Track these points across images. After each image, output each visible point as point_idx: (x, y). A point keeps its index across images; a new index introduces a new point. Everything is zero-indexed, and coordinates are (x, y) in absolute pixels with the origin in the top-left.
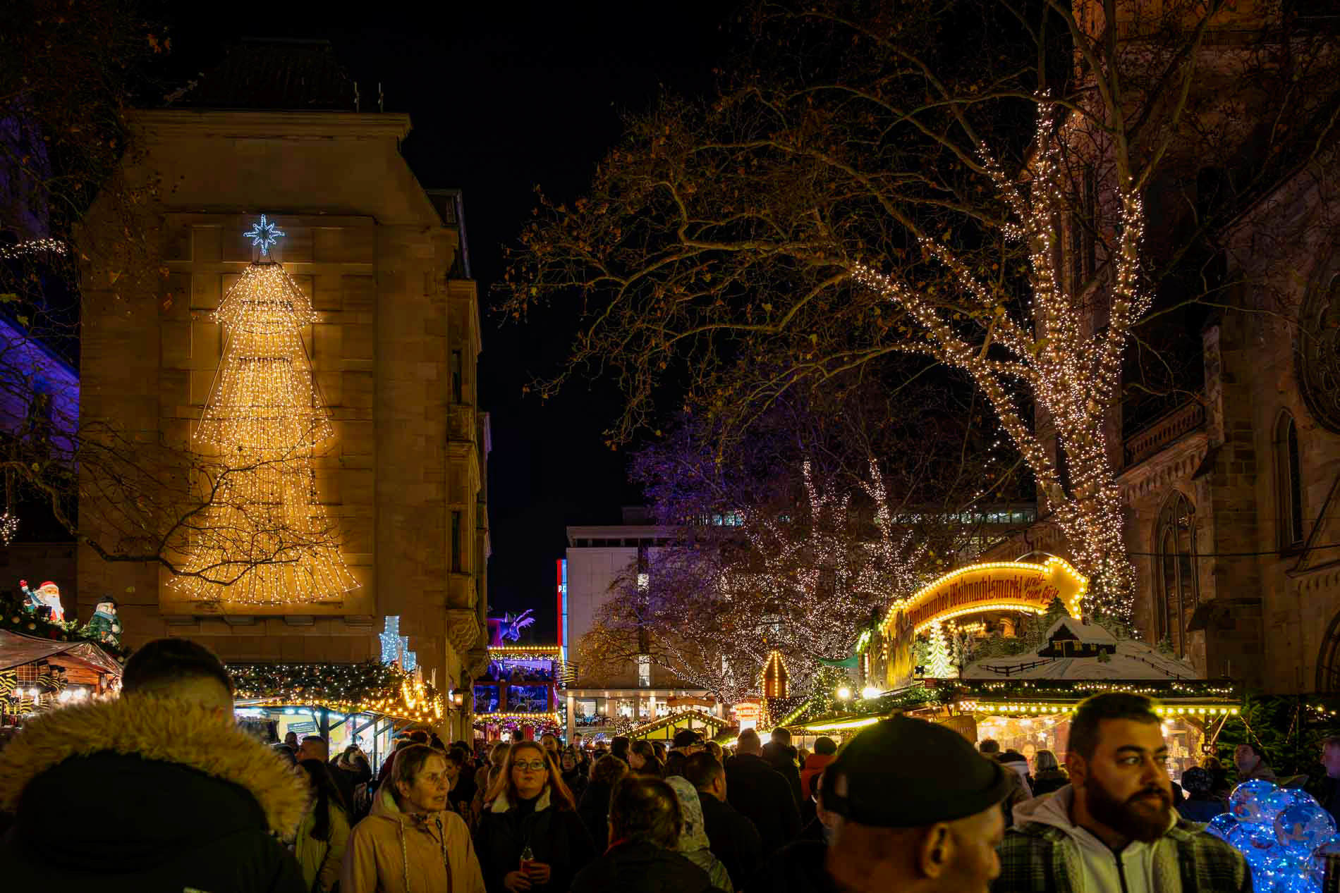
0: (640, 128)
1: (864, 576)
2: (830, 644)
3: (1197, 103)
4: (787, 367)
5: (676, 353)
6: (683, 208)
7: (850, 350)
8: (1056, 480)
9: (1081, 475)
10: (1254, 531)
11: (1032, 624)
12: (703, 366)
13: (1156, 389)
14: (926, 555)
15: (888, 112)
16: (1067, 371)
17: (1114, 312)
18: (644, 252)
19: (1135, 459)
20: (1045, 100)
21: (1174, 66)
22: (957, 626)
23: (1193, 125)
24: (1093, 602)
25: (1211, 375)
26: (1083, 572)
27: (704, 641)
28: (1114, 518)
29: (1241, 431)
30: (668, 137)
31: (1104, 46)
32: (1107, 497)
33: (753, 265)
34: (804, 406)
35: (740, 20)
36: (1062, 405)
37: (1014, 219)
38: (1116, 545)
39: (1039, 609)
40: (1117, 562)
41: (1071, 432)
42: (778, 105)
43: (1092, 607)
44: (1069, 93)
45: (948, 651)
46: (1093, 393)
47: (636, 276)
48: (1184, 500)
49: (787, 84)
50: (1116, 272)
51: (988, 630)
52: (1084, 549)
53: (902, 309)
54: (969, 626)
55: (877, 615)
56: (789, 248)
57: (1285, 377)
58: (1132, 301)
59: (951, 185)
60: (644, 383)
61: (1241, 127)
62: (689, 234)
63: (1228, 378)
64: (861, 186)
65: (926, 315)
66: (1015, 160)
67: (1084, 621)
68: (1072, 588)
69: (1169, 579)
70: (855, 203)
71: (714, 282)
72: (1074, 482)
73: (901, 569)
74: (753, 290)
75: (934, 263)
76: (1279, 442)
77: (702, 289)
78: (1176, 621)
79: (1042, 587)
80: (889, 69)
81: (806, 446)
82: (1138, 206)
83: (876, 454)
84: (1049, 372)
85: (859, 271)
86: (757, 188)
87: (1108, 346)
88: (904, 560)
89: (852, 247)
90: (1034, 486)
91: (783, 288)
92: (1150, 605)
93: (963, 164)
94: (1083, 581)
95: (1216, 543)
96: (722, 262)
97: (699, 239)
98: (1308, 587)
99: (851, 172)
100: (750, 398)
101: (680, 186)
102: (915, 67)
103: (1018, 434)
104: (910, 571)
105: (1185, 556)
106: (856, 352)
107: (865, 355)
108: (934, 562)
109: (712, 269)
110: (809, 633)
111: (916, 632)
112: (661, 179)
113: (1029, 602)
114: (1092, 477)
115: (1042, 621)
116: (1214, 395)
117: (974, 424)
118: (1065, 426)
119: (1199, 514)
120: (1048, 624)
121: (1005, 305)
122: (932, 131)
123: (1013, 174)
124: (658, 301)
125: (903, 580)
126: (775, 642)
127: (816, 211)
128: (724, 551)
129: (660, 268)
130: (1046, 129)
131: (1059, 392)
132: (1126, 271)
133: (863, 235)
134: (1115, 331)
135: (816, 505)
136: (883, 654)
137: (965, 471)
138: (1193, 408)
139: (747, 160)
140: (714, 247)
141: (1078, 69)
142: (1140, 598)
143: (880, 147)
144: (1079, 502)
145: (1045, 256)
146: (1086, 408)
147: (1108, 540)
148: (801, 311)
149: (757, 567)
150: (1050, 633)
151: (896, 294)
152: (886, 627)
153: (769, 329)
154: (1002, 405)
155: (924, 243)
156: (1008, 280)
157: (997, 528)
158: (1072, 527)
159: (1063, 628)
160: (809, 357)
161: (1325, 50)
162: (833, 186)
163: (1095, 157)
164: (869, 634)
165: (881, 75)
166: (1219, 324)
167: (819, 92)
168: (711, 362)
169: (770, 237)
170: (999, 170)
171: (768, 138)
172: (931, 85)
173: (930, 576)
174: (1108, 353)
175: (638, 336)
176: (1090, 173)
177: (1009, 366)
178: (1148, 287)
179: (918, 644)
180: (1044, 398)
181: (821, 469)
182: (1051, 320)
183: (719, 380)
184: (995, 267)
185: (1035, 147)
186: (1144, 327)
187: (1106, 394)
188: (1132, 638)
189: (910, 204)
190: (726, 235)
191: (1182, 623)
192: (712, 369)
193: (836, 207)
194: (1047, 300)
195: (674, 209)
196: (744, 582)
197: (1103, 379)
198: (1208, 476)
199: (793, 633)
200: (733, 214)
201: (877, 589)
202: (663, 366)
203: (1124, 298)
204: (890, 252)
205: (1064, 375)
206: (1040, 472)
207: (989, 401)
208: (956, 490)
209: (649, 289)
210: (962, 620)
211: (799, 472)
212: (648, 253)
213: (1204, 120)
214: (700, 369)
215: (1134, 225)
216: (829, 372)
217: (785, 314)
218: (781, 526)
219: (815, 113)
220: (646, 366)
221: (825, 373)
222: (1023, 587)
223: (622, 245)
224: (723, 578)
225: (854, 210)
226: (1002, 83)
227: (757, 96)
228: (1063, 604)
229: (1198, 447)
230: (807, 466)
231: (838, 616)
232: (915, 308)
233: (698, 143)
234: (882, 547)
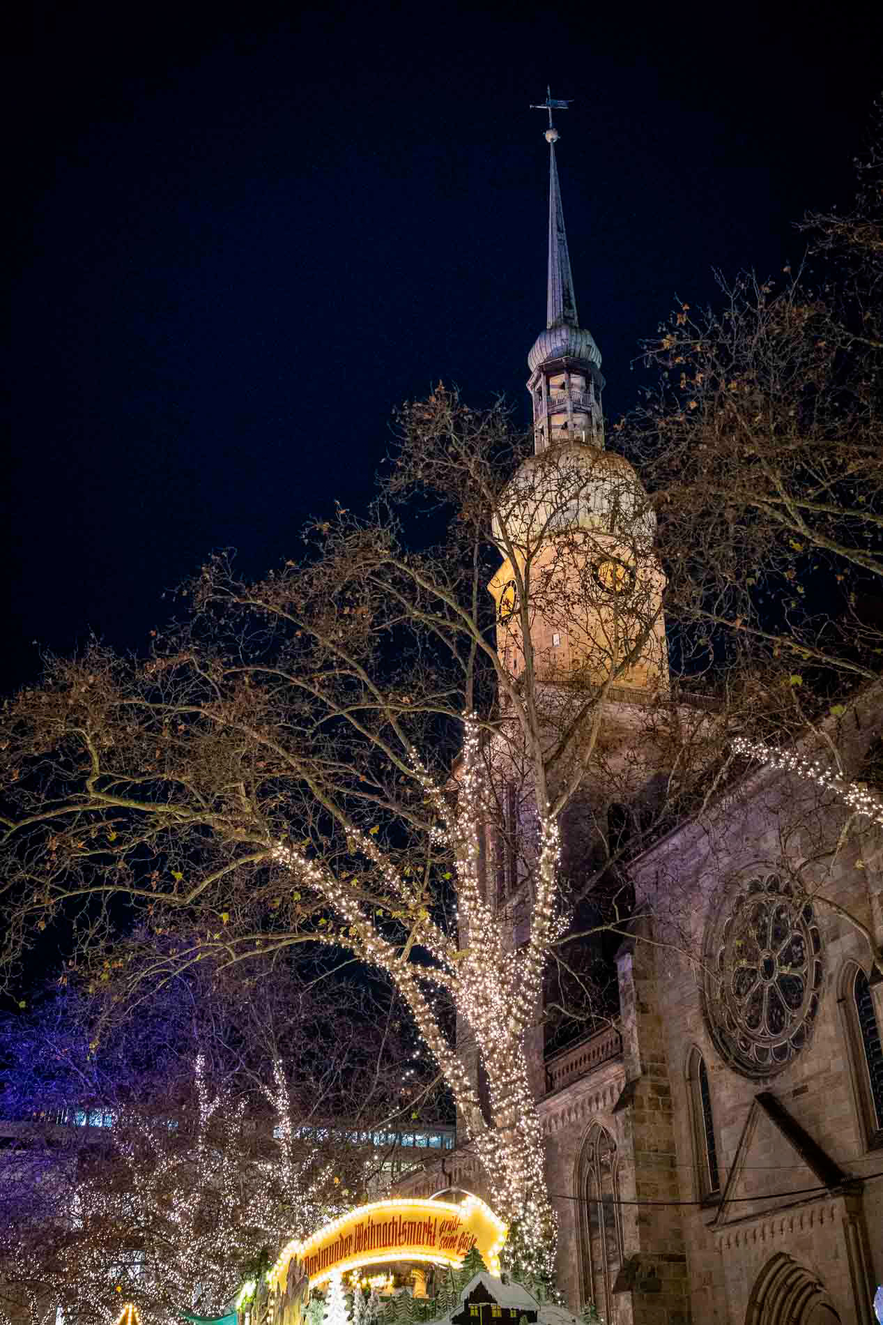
0: (62, 671)
1: (255, 1205)
2: (203, 1295)
3: (604, 747)
4: (191, 944)
5: (61, 911)
6: (96, 759)
7: (263, 933)
8: (476, 1104)
9: (503, 1098)
10: (672, 1176)
11: (446, 1282)
12: (91, 932)
13: (575, 1013)
14: (329, 1184)
15: (324, 704)
16: (488, 984)
17: (534, 929)
18: (43, 796)
19: (557, 1085)
20: (470, 721)
21: (583, 715)
22: (361, 1278)
23: (602, 766)
24: (514, 1255)
25: (626, 1004)
26: (502, 1214)
27: (36, 1287)
28: (536, 1153)
29: (656, 1066)
30: (91, 686)
31: (522, 685)
32: (528, 1127)
33: (165, 830)
34: (205, 989)
35: (185, 593)
36: (483, 1020)
37: (441, 824)
38: (537, 1184)
39: (454, 1261)
40: (539, 1205)
41: (493, 1051)
42: (215, 678)
43: (513, 1262)
44: (493, 719)
45: (348, 1313)
46: (514, 1010)
47: (29, 821)
48: (605, 1135)
49: (225, 659)
50: (535, 891)
51: (398, 1285)
52: (503, 1187)
53: (323, 899)
54: (374, 1279)
55: (264, 1260)
56: (210, 818)
57: (693, 1016)
58: (551, 920)
59: (381, 782)
60: (16, 943)
61: (643, 775)
62: (99, 786)
63: (643, 1009)
64: (291, 768)
65: (349, 908)
66: (443, 769)
67: (503, 1279)
68: (491, 1236)
69: (594, 1226)
70: (282, 784)
71: (119, 841)
72: (495, 1107)
73: (299, 1198)
74: (164, 856)
75: (359, 855)
76: (690, 1079)
77: (103, 846)
78: (600, 1279)
79: (459, 1233)
80: (328, 666)
81: (202, 1037)
82: (555, 831)
83: (282, 1053)
84: (471, 983)
85: (279, 852)
86: (180, 752)
87: (529, 963)
88: (304, 1188)
89: (276, 826)
90: (454, 1108)
91: (196, 858)
92: (574, 1259)
93: (393, 765)
94: (502, 1228)
95: (638, 1187)
96: (131, 820)
97: (109, 792)
98: (729, 1244)
99: (282, 752)
100: (143, 975)
101: (96, 735)
102: (352, 669)
103: (438, 1046)
104: (310, 1202)
105: (609, 1201)
106: (270, 937)
107: (281, 941)
108: (339, 1193)
109: (118, 827)
110: (179, 1280)
111: (311, 1286)
112: (77, 725)
113: (444, 1252)
114: (513, 1103)
115: (458, 1278)
116: (629, 1025)
117: (392, 1030)
118: (486, 1043)
119: (621, 1152)
120: (465, 1281)
121: (428, 907)
122: (365, 727)
123: (440, 782)
124: (50, 852)
125: (302, 1214)
126: (132, 1290)
127: (241, 786)
128: (82, 1160)
129: (58, 816)
130: (472, 747)
131: (481, 1005)
132: (545, 891)
133: (289, 816)
134: (536, 948)
135: (207, 1110)
136: (268, 1315)
137: (379, 1084)
138: (610, 1036)
139: (174, 724)
140: (124, 804)
141: (502, 700)
142: (564, 1249)
143: (313, 735)
144: (499, 1132)
145: (470, 864)
146: (507, 1025)
147: (530, 1178)
148: (214, 884)
149: (123, 1185)
150: (465, 1295)
151: (318, 881)
152: (275, 1277)
153: (174, 899)
154: (422, 1014)
155: (350, 834)
156: (432, 883)
157: (412, 1152)
158: (492, 1160)
159: (481, 1287)
160: (216, 936)
161: (706, 724)
162: (261, 765)
163: (517, 779)
164: (254, 1285)
165: (320, 670)
166: (632, 953)
167: (257, 673)
168: (102, 928)
169: (188, 804)
170: (428, 775)
171: (199, 706)
172: (366, 688)
173: (334, 1210)
174: (530, 968)
175: (19, 887)
176: (513, 793)
177: (431, 972)
178: (566, 909)
179: (313, 1303)
180: (466, 1010)
181: (217, 1065)
182: (474, 929)
183: (109, 950)
184: (420, 869)
185: (461, 760)
186: (563, 947)
187: (526, 1013)
188: (555, 1302)
189: (339, 794)
190: (139, 793)
191: (607, 1284)
192: (102, 938)
193: (263, 784)
194: (470, 908)
195: (86, 757)
196: (101, 1204)
197: (524, 997)
198: (627, 1111)
199: (158, 1279)
200: (150, 774)
201: (269, 1223)
202: (42, 926)
203: (544, 917)
204: (316, 839)
205: (486, 987)
206: (460, 1092)
207: (408, 1008)
208: (369, 1105)
209: (41, 838)
210: (369, 1271)
211: (189, 1068)
212: (47, 798)
213: (611, 762)
214: (87, 936)
215: (552, 848)
216: (238, 954)
217: (196, 886)
218: (160, 1130)
219: (250, 691)
220: (21, 923)
221: (233, 955)
222: (437, 1232)
223: (17, 785)
224: (76, 1198)
225: (281, 790)
226: (433, 699)
227: (193, 664)
228: (481, 1257)
229: (617, 1078)
230: (200, 1061)
231: (218, 1257)
232: (337, 899)
233: (123, 697)
234: (279, 1169)
